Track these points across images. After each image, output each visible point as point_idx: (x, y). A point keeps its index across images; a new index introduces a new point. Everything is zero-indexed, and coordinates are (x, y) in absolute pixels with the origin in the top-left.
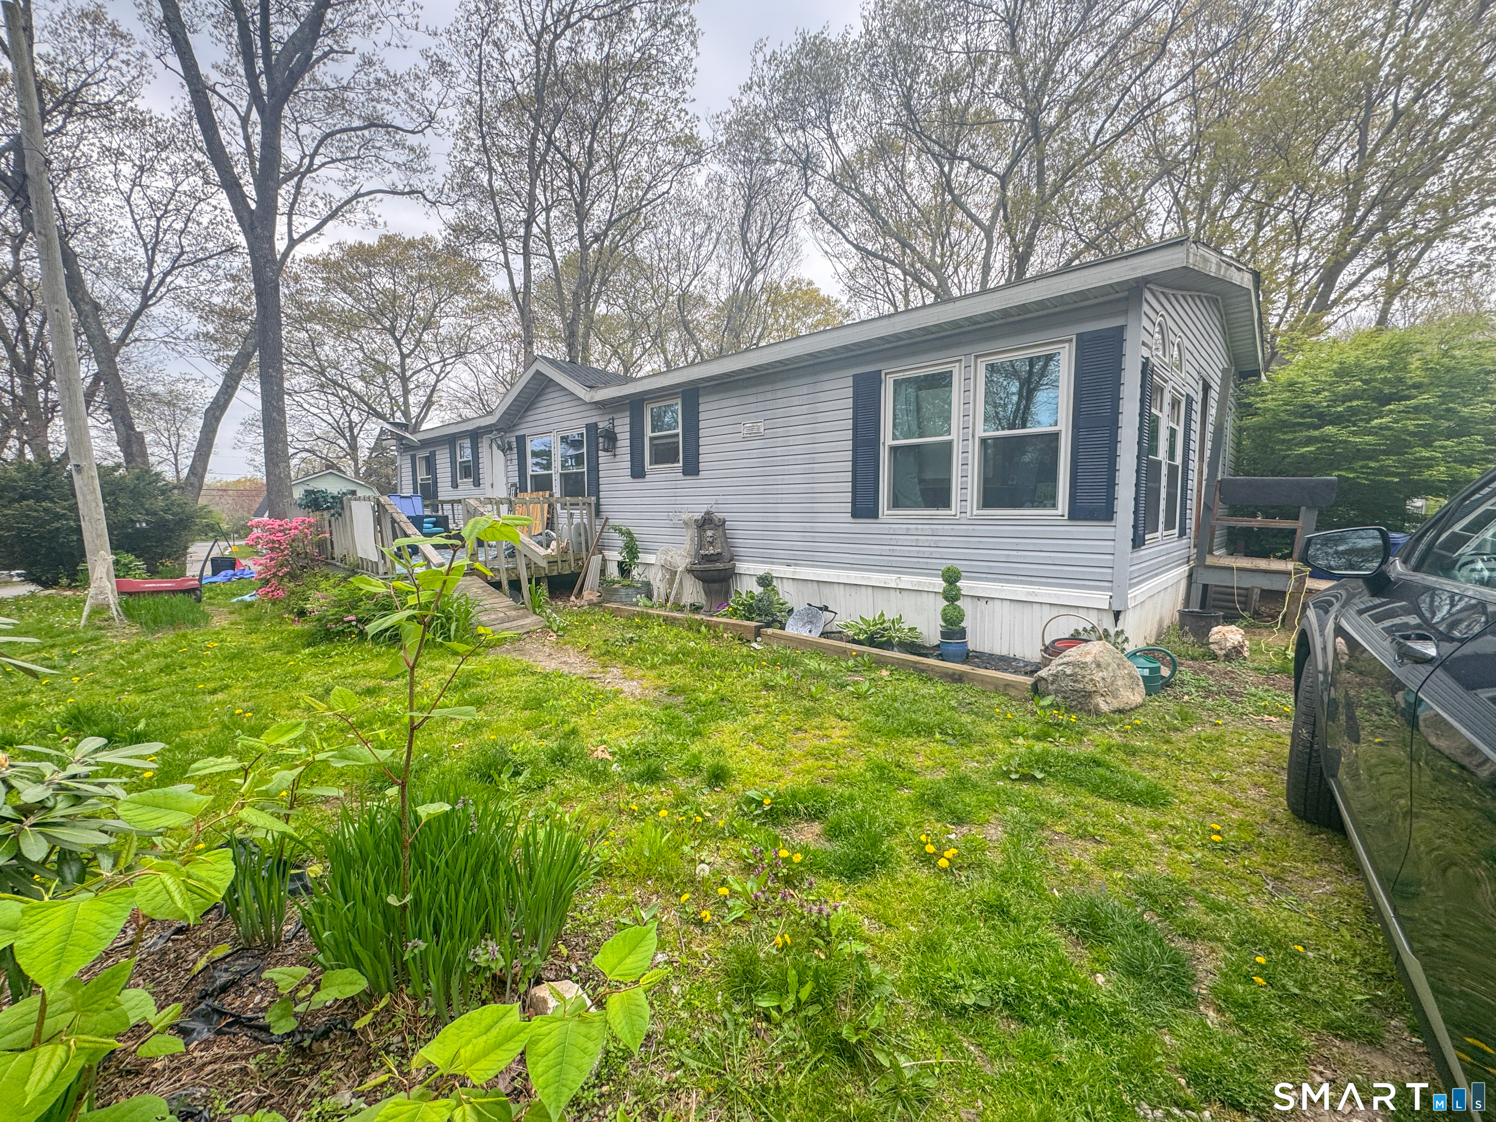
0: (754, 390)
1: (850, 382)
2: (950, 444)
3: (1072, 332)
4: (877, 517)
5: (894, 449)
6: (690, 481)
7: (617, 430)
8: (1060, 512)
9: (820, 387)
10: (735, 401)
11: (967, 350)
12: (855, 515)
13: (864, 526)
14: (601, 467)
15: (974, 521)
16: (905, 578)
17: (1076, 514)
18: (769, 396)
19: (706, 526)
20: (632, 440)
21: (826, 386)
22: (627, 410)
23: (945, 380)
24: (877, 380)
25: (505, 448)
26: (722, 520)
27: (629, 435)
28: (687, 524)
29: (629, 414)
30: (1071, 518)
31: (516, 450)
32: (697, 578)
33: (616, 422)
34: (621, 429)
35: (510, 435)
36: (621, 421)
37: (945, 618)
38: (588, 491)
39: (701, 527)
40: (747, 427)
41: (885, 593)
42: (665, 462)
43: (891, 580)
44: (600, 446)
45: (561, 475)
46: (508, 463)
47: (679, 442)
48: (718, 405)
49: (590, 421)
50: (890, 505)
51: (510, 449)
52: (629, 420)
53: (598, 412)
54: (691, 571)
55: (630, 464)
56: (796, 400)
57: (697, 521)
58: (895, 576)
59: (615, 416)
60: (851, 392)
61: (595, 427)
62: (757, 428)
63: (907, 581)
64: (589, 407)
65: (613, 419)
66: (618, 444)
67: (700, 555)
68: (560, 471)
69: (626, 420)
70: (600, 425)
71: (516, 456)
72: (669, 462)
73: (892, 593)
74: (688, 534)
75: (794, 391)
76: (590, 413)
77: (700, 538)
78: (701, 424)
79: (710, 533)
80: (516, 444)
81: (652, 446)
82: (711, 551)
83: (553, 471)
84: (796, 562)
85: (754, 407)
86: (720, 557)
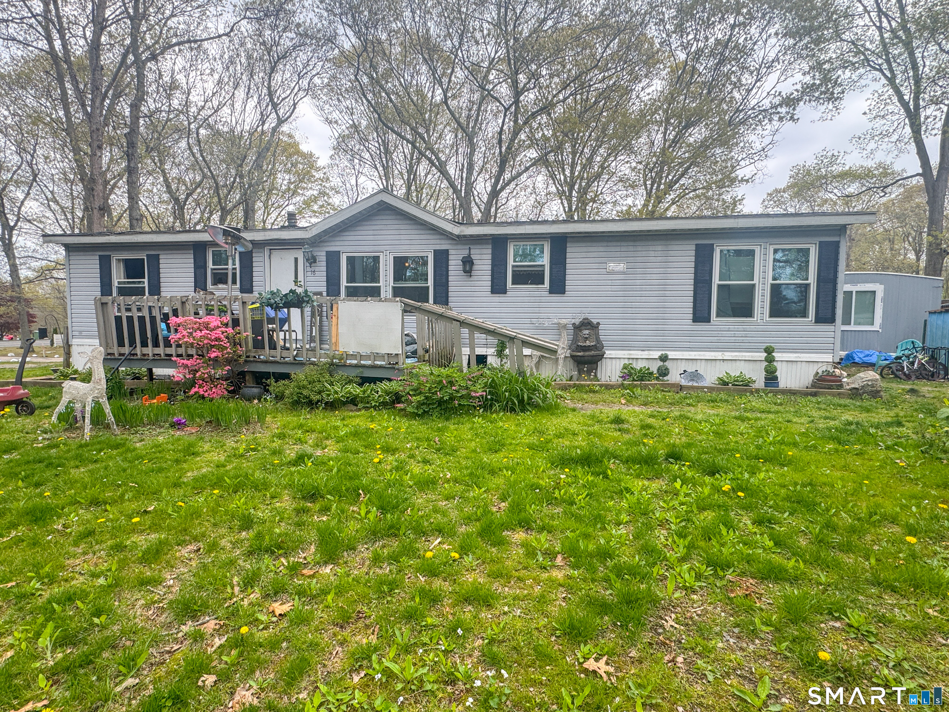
0: (614, 244)
1: (693, 247)
2: (754, 285)
3: (817, 240)
4: (709, 321)
5: (719, 286)
6: (556, 298)
7: (473, 257)
8: (810, 319)
9: (670, 247)
10: (602, 249)
11: (765, 240)
12: (693, 322)
13: (701, 327)
14: (450, 284)
15: (767, 323)
16: (727, 354)
17: (819, 320)
18: (631, 248)
19: (583, 328)
20: (493, 265)
21: (676, 248)
22: (488, 244)
23: (751, 253)
24: (711, 248)
25: (312, 261)
26: (598, 324)
27: (490, 262)
28: (565, 326)
29: (490, 246)
30: (816, 322)
31: (324, 264)
32: (575, 361)
33: (472, 252)
34: (478, 257)
35: (315, 249)
36: (478, 251)
37: (766, 371)
38: (435, 303)
39: (578, 328)
40: (612, 266)
41: (714, 362)
42: (527, 284)
43: (718, 355)
44: (450, 268)
45: (394, 288)
46: (309, 274)
47: (544, 271)
48: (585, 249)
49: (438, 247)
50: (718, 316)
51: (315, 262)
52: (490, 251)
53: (450, 242)
54: (572, 357)
55: (489, 283)
56: (652, 253)
57: (574, 324)
58: (720, 353)
59: (472, 247)
60: (693, 253)
61: (446, 253)
62: (621, 267)
63: (728, 355)
64: (438, 237)
65: (470, 249)
66: (475, 267)
67: (575, 346)
68: (392, 284)
69: (485, 251)
70: (451, 252)
71: (324, 269)
72: (531, 284)
73: (718, 362)
74: (564, 334)
75: (651, 248)
76: (438, 242)
77: (576, 335)
78: (568, 261)
79: (587, 332)
80: (324, 259)
81: (513, 271)
82: (588, 343)
83: (381, 284)
84: (649, 348)
85: (618, 254)
86: (595, 347)
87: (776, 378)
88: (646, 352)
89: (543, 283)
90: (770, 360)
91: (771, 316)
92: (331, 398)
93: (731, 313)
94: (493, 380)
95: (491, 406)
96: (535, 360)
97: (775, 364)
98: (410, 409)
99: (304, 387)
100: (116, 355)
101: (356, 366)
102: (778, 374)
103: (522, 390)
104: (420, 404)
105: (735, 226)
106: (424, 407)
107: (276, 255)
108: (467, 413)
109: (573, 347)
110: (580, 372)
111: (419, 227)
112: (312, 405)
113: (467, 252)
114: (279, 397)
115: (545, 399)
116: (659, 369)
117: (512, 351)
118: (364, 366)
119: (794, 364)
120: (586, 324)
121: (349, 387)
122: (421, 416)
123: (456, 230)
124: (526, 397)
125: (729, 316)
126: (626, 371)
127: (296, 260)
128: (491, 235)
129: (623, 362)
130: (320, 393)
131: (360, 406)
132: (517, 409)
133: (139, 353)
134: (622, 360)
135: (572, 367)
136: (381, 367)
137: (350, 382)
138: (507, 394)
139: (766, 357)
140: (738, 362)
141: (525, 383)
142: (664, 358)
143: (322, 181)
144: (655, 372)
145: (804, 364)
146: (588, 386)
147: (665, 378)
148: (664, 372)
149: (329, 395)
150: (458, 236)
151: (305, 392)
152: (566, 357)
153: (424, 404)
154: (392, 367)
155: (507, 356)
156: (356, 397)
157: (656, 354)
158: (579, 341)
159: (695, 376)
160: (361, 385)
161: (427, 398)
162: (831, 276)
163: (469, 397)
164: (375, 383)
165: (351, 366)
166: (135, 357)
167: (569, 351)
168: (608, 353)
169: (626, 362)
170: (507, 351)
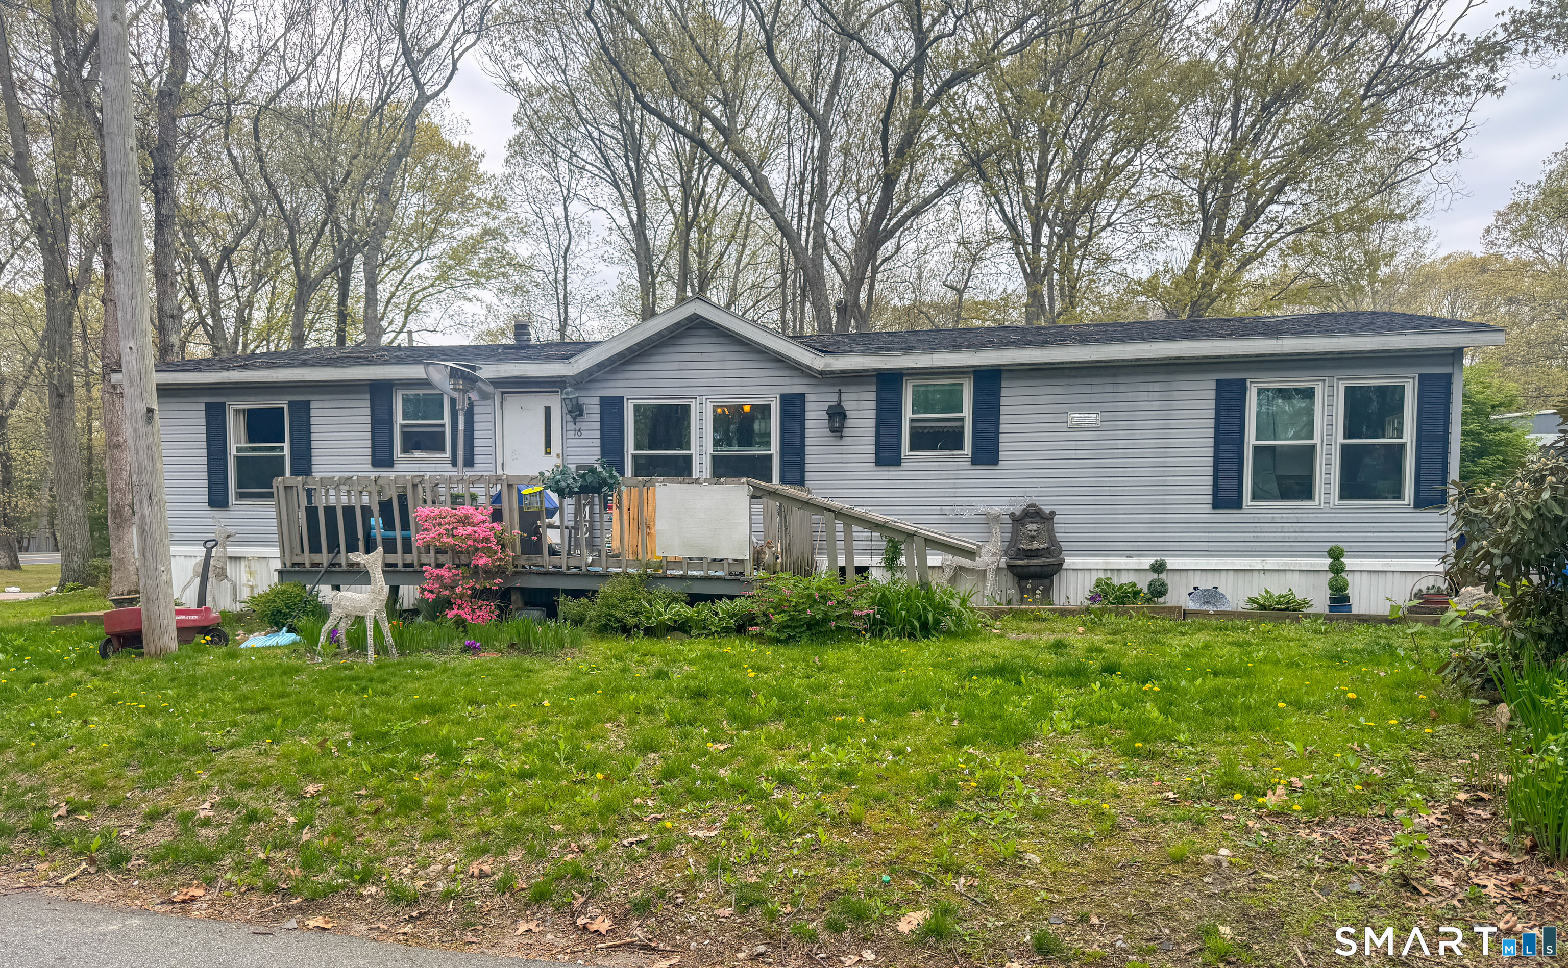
0: (1088, 381)
1: (1213, 385)
2: (1313, 447)
3: (1416, 372)
4: (1241, 508)
5: (1256, 448)
6: (982, 472)
7: (846, 405)
8: (1406, 502)
9: (1174, 386)
10: (1059, 390)
11: (1332, 373)
12: (1214, 508)
13: (1227, 516)
14: (808, 450)
15: (1336, 510)
16: (1269, 560)
17: (1420, 503)
18: (1109, 388)
19: (1027, 520)
20: (879, 420)
21: (1183, 386)
22: (870, 383)
23: (1309, 394)
24: (1241, 387)
25: (576, 411)
26: (1053, 513)
27: (873, 414)
28: (997, 518)
29: (874, 388)
30: (1415, 507)
31: (597, 417)
32: (1014, 574)
33: (844, 397)
34: (853, 405)
35: (583, 393)
36: (853, 396)
37: (1331, 587)
38: (783, 481)
39: (1019, 520)
40: (1076, 417)
41: (1248, 575)
42: (935, 449)
43: (1256, 563)
44: (808, 424)
45: (714, 458)
46: (571, 434)
47: (962, 427)
48: (1031, 391)
49: (788, 390)
50: (1254, 498)
51: (581, 415)
52: (873, 396)
53: (805, 381)
54: (1010, 567)
55: (872, 449)
56: (1144, 396)
57: (1012, 514)
58: (1259, 560)
59: (843, 389)
60: (1213, 394)
61: (800, 399)
62: (1091, 418)
63: (1272, 563)
64: (787, 373)
65: (840, 392)
66: (849, 423)
67: (1014, 550)
68: (710, 451)
69: (865, 396)
70: (809, 398)
71: (597, 426)
72: (941, 449)
73: (1256, 574)
74: (997, 530)
75: (1142, 387)
76: (788, 381)
77: (1015, 533)
78: (1003, 410)
79: (1034, 527)
80: (597, 409)
81: (912, 428)
82: (1035, 545)
83: (693, 451)
84: (1140, 553)
85: (1086, 398)
86: (1047, 552)
87: (1346, 599)
88: (1134, 560)
89: (961, 448)
90: (1337, 569)
91: (1342, 497)
92: (653, 622)
93: (1277, 493)
94: (883, 595)
95: (881, 631)
96: (948, 573)
97: (1344, 575)
98: (768, 633)
99: (614, 606)
100: (308, 565)
101: (683, 578)
102: (1349, 591)
103: (925, 609)
104: (782, 627)
105: (1277, 350)
106: (788, 631)
107: (514, 403)
108: (848, 639)
109: (1012, 552)
110: (1022, 590)
111: (756, 356)
112: (626, 630)
113: (835, 397)
114: (579, 621)
115: (959, 621)
116: (1150, 585)
117: (910, 559)
118: (693, 578)
119: (1382, 576)
120: (1033, 513)
121: (677, 607)
122: (785, 642)
123: (819, 362)
124: (930, 617)
125: (1274, 498)
126: (1098, 590)
127: (548, 411)
128: (875, 370)
129: (1095, 576)
130: (636, 614)
131: (694, 632)
132: (918, 634)
133: (344, 563)
134: (1094, 573)
135: (1010, 585)
136: (719, 579)
137: (675, 600)
138: (904, 613)
139: (1330, 565)
140: (1289, 575)
141: (930, 600)
142: (1159, 568)
143: (491, 205)
144: (1146, 590)
145: (1397, 575)
146: (1032, 611)
147: (1161, 600)
148: (1158, 590)
149: (649, 618)
150: (821, 373)
151: (618, 613)
152: (998, 569)
153: (788, 626)
154: (737, 577)
155: (902, 568)
156: (688, 619)
157: (1146, 562)
158: (1020, 541)
159: (1213, 595)
160: (691, 604)
161: (792, 619)
162: (1440, 431)
163: (850, 616)
164: (713, 602)
165: (673, 578)
166: (337, 569)
167: (1003, 560)
168: (1070, 562)
169: (1101, 575)
170: (903, 560)
